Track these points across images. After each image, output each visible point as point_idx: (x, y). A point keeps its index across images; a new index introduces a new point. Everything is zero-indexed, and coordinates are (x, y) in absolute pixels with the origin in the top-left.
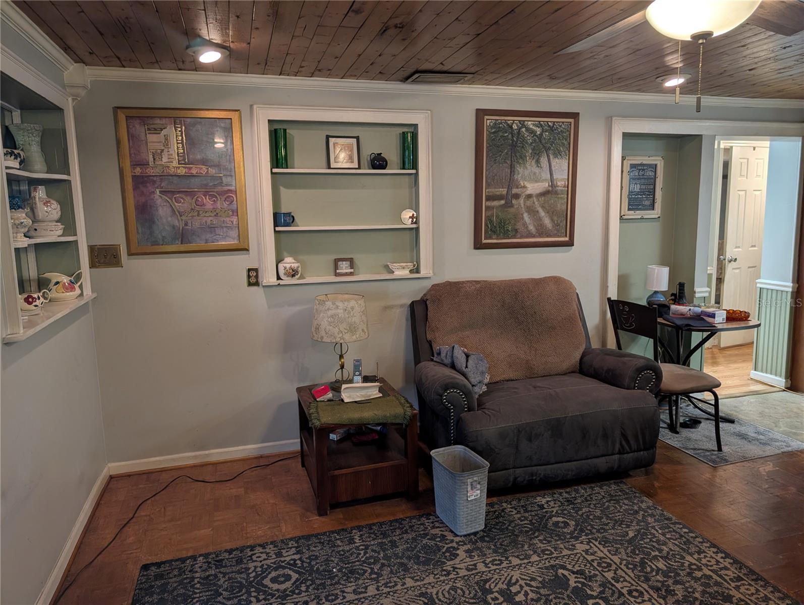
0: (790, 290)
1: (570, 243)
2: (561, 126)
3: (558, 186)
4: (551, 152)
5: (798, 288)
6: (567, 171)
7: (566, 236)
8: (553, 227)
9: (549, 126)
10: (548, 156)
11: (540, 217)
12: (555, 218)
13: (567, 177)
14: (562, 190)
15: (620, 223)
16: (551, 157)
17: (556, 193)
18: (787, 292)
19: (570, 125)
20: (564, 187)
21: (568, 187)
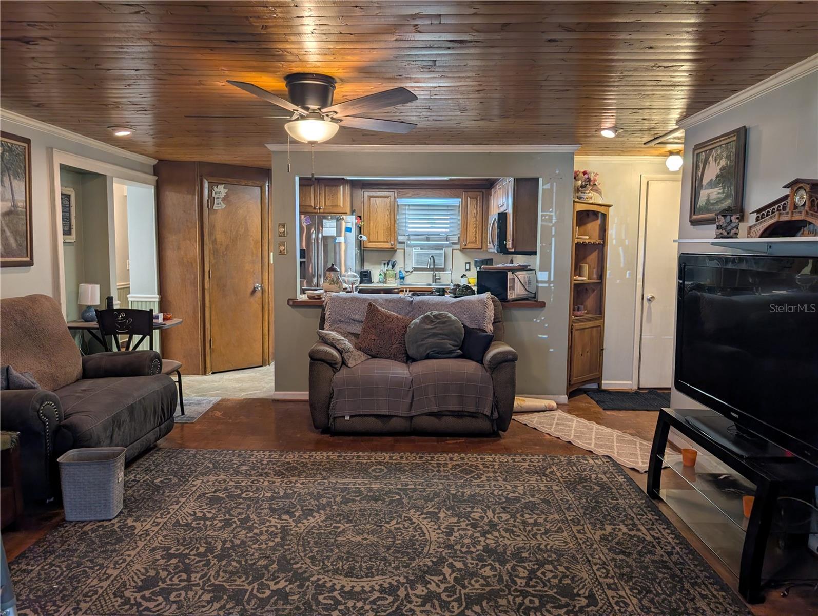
0: (157, 300)
1: (30, 264)
2: (17, 149)
3: (18, 207)
4: (11, 172)
5: (161, 298)
6: (24, 193)
7: (27, 256)
8: (17, 247)
9: (9, 147)
10: (9, 176)
11: (6, 237)
12: (18, 238)
13: (24, 199)
14: (21, 211)
15: (64, 246)
16: (12, 177)
17: (17, 213)
18: (154, 302)
19: (25, 149)
20: (23, 208)
21: (26, 209)
